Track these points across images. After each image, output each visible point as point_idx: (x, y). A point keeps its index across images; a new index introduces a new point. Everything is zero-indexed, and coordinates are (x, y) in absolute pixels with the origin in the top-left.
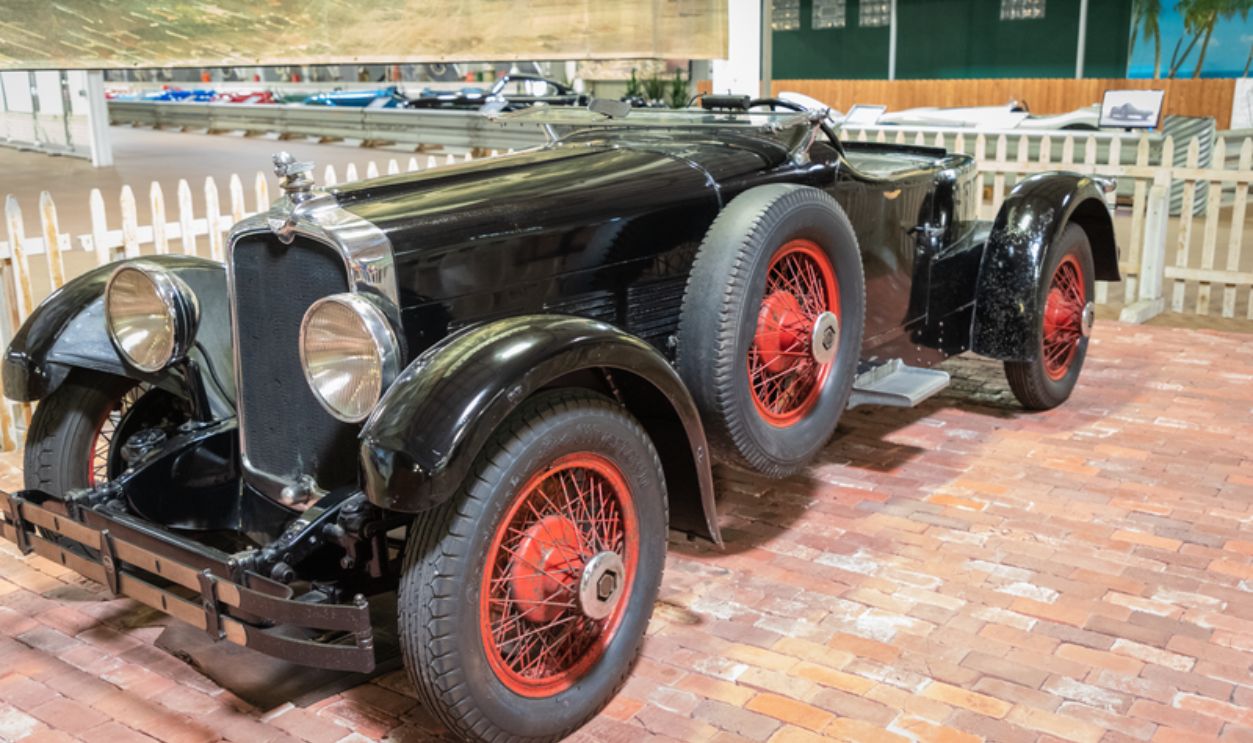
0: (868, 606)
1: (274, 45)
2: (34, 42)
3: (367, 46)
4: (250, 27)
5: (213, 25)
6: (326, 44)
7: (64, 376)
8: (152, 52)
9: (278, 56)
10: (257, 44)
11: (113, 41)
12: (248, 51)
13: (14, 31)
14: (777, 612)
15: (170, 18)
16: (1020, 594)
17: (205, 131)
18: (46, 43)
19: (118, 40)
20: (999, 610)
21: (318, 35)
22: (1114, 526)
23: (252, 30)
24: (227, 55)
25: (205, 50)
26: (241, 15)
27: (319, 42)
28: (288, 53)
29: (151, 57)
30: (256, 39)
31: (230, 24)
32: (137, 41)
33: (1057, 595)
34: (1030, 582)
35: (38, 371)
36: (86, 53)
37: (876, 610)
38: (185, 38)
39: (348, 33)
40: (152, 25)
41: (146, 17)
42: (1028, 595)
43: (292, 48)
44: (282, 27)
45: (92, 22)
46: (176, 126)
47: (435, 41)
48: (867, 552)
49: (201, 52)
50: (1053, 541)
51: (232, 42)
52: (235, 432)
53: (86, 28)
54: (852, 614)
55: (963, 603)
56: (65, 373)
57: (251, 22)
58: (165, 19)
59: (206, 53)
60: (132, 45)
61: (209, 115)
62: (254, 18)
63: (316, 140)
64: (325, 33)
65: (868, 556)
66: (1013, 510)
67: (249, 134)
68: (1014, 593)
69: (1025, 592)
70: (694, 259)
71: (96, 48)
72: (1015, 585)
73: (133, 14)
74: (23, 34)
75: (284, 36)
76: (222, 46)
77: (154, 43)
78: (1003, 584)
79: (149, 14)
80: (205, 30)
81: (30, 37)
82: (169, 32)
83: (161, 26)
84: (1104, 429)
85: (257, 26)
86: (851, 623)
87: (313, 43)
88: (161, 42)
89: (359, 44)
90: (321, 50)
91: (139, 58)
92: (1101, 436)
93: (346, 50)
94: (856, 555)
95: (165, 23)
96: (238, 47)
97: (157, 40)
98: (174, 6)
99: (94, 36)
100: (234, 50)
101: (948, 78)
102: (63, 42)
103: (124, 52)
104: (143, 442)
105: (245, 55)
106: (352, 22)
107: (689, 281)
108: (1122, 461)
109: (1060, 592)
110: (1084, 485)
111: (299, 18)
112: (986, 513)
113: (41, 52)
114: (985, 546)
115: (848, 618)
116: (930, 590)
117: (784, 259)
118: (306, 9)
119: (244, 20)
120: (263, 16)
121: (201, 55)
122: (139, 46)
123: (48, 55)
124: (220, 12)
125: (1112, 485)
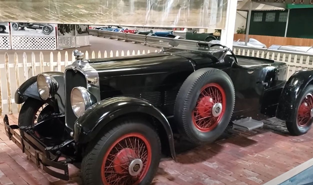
0: (210, 177)
1: (99, 20)
2: (39, 17)
3: (123, 22)
4: (93, 15)
5: (83, 14)
6: (112, 20)
7: (27, 99)
8: (67, 20)
9: (100, 23)
10: (94, 19)
11: (58, 17)
12: (92, 21)
13: (35, 14)
14: (185, 175)
15: (73, 12)
16: (252, 180)
17: (109, 38)
18: (42, 17)
19: (60, 17)
20: (244, 183)
21: (111, 18)
22: (289, 166)
23: (93, 16)
24: (87, 22)
25: (81, 20)
26: (91, 12)
27: (110, 20)
28: (102, 22)
29: (68, 21)
30: (94, 18)
31: (88, 14)
32: (64, 17)
33: (262, 181)
34: (256, 177)
35: (21, 97)
36: (51, 20)
37: (211, 178)
38: (76, 17)
39: (118, 18)
40: (68, 14)
41: (67, 12)
42: (254, 180)
43: (103, 21)
44: (101, 16)
45: (53, 12)
46: (103, 36)
47: (141, 21)
48: (217, 163)
49: (80, 21)
50: (269, 167)
51: (88, 19)
52: (64, 117)
53: (52, 14)
54: (204, 178)
55: (235, 180)
56: (27, 98)
57: (93, 14)
58: (72, 13)
59: (81, 21)
60: (63, 18)
61: (110, 34)
62: (94, 13)
63: (134, 42)
64: (113, 18)
65: (217, 164)
66: (263, 157)
67: (119, 40)
68: (251, 179)
69: (254, 179)
70: (181, 86)
71: (54, 19)
72: (252, 177)
73: (64, 11)
74: (37, 15)
75: (102, 18)
76: (85, 20)
77: (69, 18)
78: (249, 176)
79: (68, 11)
80: (82, 16)
81: (38, 15)
82: (72, 16)
83: (71, 14)
84: (301, 139)
85: (95, 15)
86: (203, 180)
87: (109, 20)
88: (70, 18)
89: (121, 21)
90: (110, 22)
91: (65, 22)
92: (299, 141)
93: (117, 22)
94: (214, 163)
95: (72, 14)
96: (90, 20)
97: (69, 17)
98: (74, 10)
99: (54, 16)
100: (88, 21)
101: (301, 38)
102: (46, 17)
103: (61, 20)
104: (42, 116)
105: (91, 22)
106: (120, 15)
107: (179, 91)
108: (301, 148)
109: (263, 181)
110: (287, 153)
111: (106, 14)
112: (255, 157)
113: (40, 19)
114: (250, 166)
115: (203, 179)
116: (228, 175)
117: (208, 88)
118: (108, 12)
119: (91, 14)
120: (96, 13)
121: (80, 22)
122: (64, 19)
123: (42, 20)
124: (86, 11)
125: (295, 154)
